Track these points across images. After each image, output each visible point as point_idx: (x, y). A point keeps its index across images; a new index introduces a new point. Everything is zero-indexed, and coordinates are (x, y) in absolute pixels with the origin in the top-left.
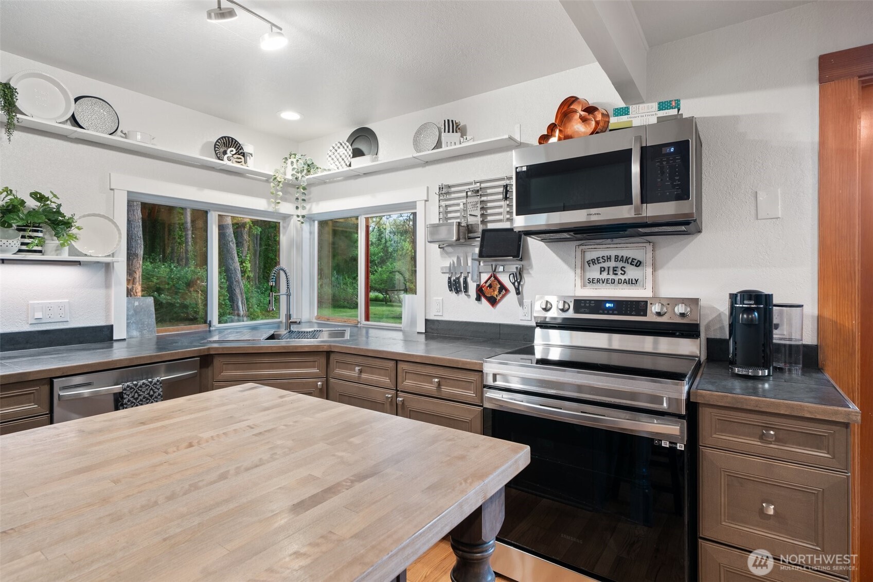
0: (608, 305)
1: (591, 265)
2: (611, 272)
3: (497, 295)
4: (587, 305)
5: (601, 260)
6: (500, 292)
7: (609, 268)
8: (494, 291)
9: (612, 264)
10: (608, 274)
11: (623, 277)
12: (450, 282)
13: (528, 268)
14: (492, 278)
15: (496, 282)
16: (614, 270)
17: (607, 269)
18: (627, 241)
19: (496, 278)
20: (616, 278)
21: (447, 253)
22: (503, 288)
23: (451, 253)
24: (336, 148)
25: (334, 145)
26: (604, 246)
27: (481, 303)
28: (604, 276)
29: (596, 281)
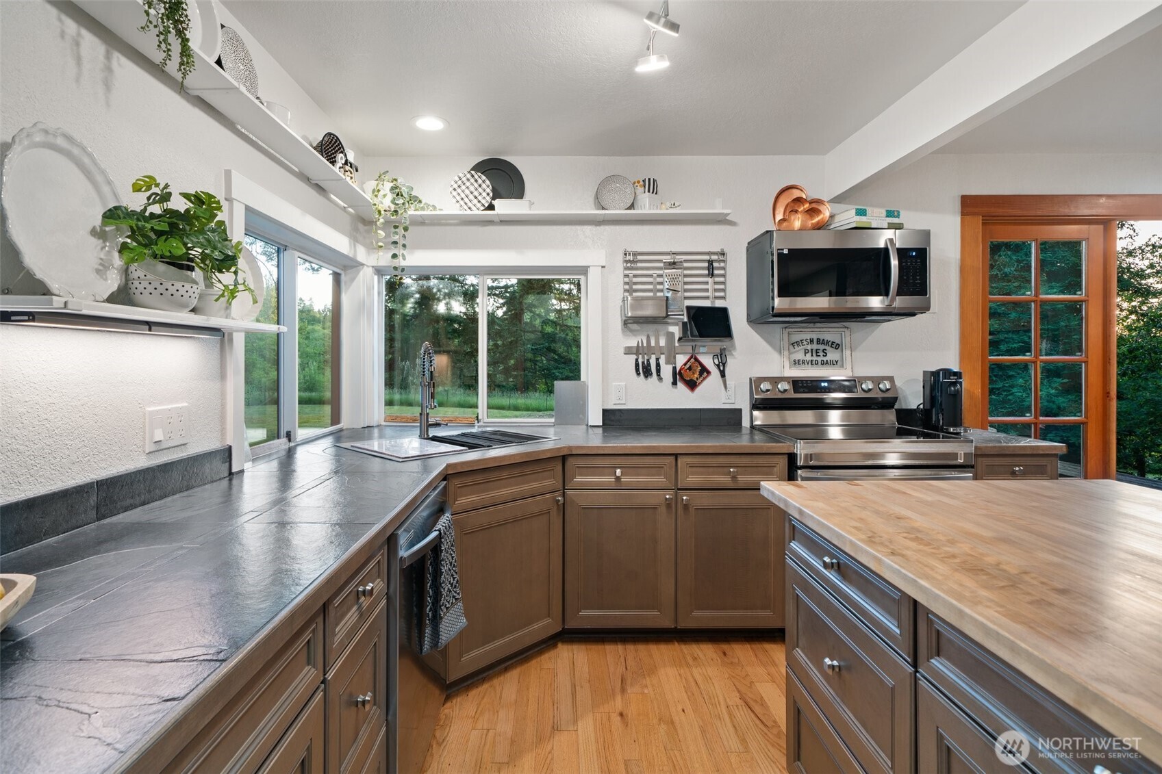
0: (823, 384)
1: (796, 347)
2: (814, 354)
3: (697, 379)
4: (805, 385)
5: (805, 343)
6: (701, 374)
7: (812, 350)
8: (694, 373)
9: (815, 346)
10: (812, 355)
11: (825, 359)
12: (637, 365)
13: (731, 349)
14: (692, 360)
15: (697, 364)
16: (817, 352)
17: (810, 351)
18: (827, 326)
19: (696, 360)
20: (819, 359)
21: (631, 331)
22: (704, 371)
23: (637, 331)
24: (464, 179)
25: (461, 175)
26: (808, 330)
27: (676, 388)
28: (808, 357)
29: (801, 363)
